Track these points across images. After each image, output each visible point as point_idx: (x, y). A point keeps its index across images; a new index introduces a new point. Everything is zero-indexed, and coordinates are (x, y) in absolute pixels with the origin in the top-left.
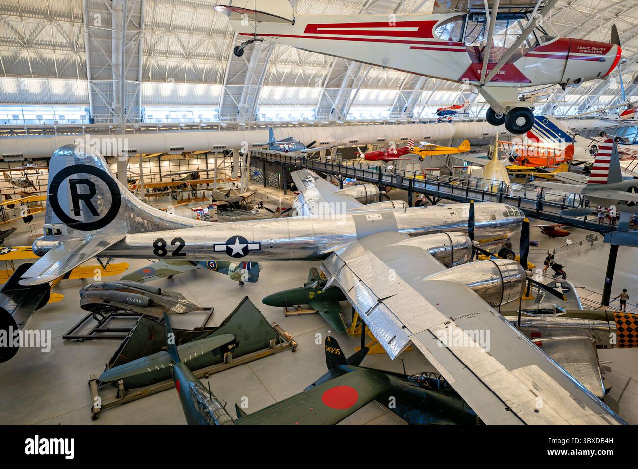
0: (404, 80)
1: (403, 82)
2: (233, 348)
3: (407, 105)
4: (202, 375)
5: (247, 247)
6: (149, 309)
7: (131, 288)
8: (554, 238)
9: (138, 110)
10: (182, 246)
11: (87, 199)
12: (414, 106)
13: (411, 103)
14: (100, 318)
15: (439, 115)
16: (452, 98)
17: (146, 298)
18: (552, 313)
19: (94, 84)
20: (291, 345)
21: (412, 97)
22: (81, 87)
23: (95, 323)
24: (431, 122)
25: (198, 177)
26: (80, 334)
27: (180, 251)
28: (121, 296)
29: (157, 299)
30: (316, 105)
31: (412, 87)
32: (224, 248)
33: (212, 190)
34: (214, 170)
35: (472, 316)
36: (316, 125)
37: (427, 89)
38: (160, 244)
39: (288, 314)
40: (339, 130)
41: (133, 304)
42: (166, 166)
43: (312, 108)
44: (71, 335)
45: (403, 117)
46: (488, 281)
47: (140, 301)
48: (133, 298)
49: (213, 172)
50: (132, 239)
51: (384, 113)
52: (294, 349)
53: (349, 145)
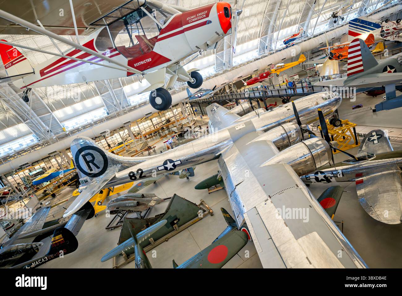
0: (260, 31)
1: (260, 33)
2: (177, 222)
3: (266, 45)
4: (164, 240)
5: (174, 164)
6: (138, 207)
7: (128, 198)
8: (376, 96)
9: (127, 101)
10: (142, 172)
11: (92, 161)
12: (271, 43)
13: (269, 43)
14: (121, 215)
15: (285, 44)
16: (294, 30)
17: (136, 202)
18: (366, 159)
19: (103, 96)
20: (209, 212)
21: (268, 39)
22: (98, 100)
23: (119, 218)
24: (284, 49)
25: (170, 121)
26: (112, 226)
27: (142, 174)
28: (124, 204)
29: (141, 200)
30: (214, 64)
31: (266, 33)
32: (163, 168)
33: (176, 126)
34: (173, 117)
35: (282, 192)
36: (216, 76)
37: (276, 31)
38: (132, 174)
39: (210, 192)
40: (229, 74)
41: (130, 207)
43: (212, 67)
44: (109, 227)
45: (267, 52)
46: (302, 157)
47: (133, 204)
48: (129, 203)
49: (174, 118)
50: (119, 175)
51: (255, 54)
52: (212, 214)
53: (239, 80)
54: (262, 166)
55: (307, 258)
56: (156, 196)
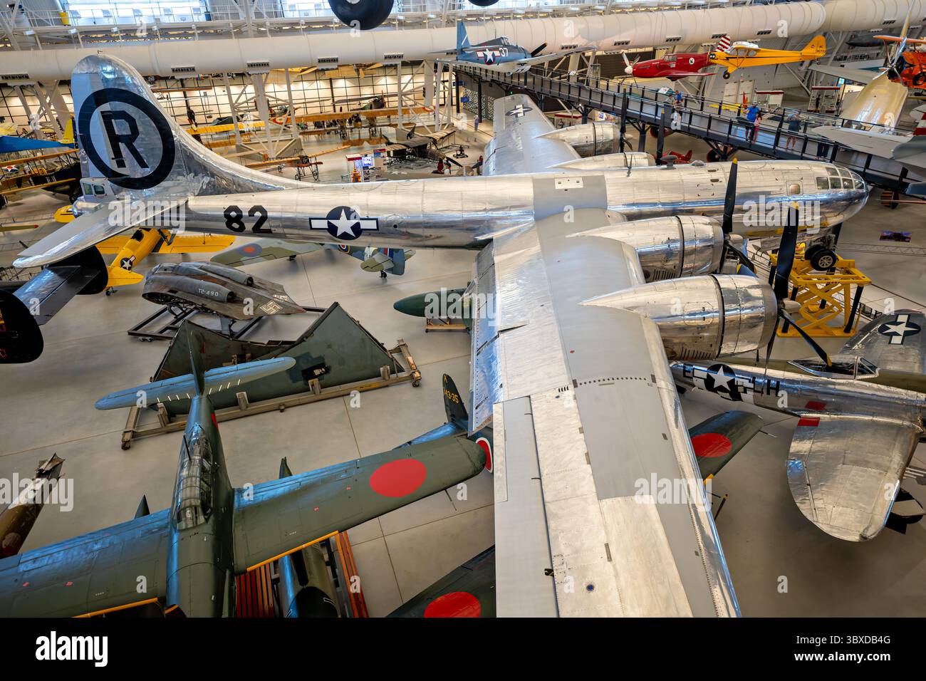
2: (321, 374)
4: (276, 407)
5: (358, 224)
6: (228, 305)
7: (209, 274)
10: (264, 218)
11: (130, 140)
14: (178, 312)
17: (226, 290)
18: (851, 373)
20: (411, 376)
23: (172, 318)
25: (383, 105)
26: (148, 332)
27: (261, 224)
28: (193, 285)
29: (243, 292)
32: (324, 224)
33: (395, 126)
34: (396, 95)
35: (611, 381)
38: (233, 214)
39: (430, 328)
40: (596, 23)
41: (207, 297)
42: (343, 88)
44: (139, 331)
46: (695, 314)
47: (217, 294)
48: (207, 288)
49: (396, 98)
50: (197, 204)
52: (416, 384)
53: (616, 50)
54: (586, 303)
55: (607, 546)
56: (286, 294)
